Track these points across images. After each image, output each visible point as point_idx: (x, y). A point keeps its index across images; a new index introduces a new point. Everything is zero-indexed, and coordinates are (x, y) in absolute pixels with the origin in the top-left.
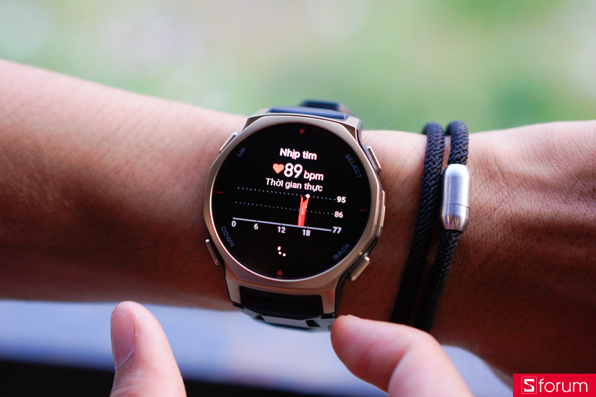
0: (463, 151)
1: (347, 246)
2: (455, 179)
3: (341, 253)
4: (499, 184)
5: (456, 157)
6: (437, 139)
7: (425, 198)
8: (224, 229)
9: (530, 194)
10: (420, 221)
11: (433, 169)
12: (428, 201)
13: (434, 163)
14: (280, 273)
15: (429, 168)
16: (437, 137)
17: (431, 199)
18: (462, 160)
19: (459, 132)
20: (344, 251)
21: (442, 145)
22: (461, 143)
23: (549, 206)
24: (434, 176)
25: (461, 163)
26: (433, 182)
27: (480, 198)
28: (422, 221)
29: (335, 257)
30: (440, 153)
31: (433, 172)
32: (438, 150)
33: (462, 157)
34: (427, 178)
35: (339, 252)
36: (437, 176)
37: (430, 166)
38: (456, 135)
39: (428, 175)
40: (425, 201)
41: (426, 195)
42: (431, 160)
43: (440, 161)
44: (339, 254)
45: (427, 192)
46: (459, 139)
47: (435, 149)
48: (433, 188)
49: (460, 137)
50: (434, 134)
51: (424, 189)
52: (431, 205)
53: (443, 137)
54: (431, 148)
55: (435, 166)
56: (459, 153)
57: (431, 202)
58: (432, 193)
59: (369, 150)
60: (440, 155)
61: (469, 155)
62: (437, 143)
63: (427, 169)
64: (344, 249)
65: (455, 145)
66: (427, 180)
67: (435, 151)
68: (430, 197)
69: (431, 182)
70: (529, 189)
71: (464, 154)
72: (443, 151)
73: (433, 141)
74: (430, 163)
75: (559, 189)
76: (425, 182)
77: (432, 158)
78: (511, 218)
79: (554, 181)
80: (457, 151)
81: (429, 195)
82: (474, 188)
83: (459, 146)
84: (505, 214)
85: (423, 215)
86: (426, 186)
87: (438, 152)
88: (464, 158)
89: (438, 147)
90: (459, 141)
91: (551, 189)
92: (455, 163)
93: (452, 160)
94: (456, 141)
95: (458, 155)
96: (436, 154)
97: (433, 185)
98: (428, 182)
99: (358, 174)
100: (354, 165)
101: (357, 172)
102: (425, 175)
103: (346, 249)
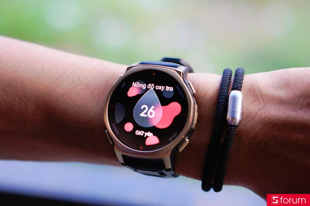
0: (239, 83)
2: (235, 98)
3: (173, 137)
4: (259, 101)
5: (235, 87)
7: (219, 108)
8: (114, 125)
9: (275, 106)
10: (216, 120)
11: (223, 93)
12: (220, 110)
13: (224, 90)
14: (141, 148)
17: (222, 109)
21: (229, 80)
22: (239, 79)
23: (285, 112)
24: (224, 97)
25: (238, 90)
26: (223, 100)
27: (249, 108)
28: (217, 120)
29: (170, 139)
30: (227, 85)
31: (223, 94)
32: (226, 83)
33: (238, 87)
34: (220, 98)
36: (225, 97)
37: (222, 92)
39: (220, 96)
40: (218, 110)
41: (219, 106)
43: (227, 89)
45: (219, 105)
47: (225, 82)
48: (223, 103)
49: (238, 76)
51: (218, 104)
52: (221, 112)
55: (224, 91)
56: (237, 84)
57: (222, 110)
58: (222, 105)
59: (189, 83)
60: (227, 86)
62: (226, 79)
63: (220, 93)
66: (220, 99)
67: (225, 83)
68: (221, 108)
69: (222, 100)
70: (275, 103)
71: (240, 85)
74: (222, 90)
75: (290, 104)
76: (219, 100)
77: (223, 87)
78: (264, 119)
79: (288, 99)
80: (236, 84)
81: (221, 107)
84: (261, 117)
85: (217, 117)
86: (219, 102)
87: (226, 84)
88: (240, 87)
89: (227, 82)
91: (286, 103)
92: (234, 90)
93: (233, 88)
95: (237, 86)
96: (225, 85)
97: (223, 102)
98: (220, 100)
99: (182, 96)
100: (180, 91)
101: (182, 95)
102: (219, 96)
103: (175, 136)
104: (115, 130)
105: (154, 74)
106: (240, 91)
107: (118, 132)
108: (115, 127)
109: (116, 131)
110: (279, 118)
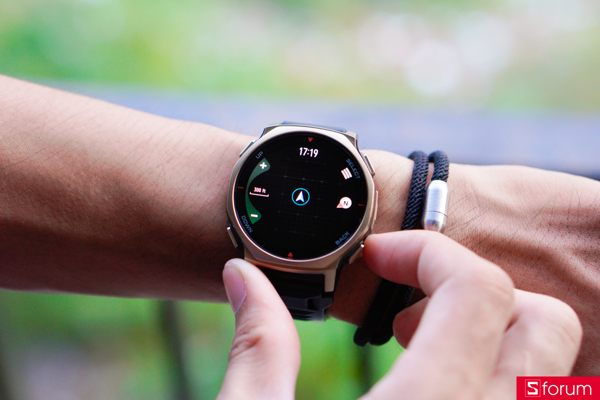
0: (445, 171)
1: (347, 234)
2: (437, 192)
3: (342, 239)
5: (439, 175)
6: (424, 161)
7: (411, 207)
8: (244, 218)
9: (498, 217)
10: (405, 225)
11: (419, 184)
12: (413, 210)
13: (420, 180)
14: (290, 255)
15: (416, 184)
16: (423, 160)
17: (416, 208)
18: (444, 177)
19: (441, 157)
20: (344, 238)
21: (427, 167)
22: (443, 164)
23: (512, 229)
24: (419, 190)
25: (443, 180)
26: (419, 195)
28: (407, 225)
29: (337, 242)
30: (425, 172)
31: (418, 186)
32: (424, 170)
33: (444, 175)
34: (413, 191)
35: (340, 239)
36: (422, 190)
37: (417, 182)
38: (440, 158)
39: (415, 189)
40: (411, 209)
41: (413, 204)
42: (418, 177)
43: (425, 179)
44: (341, 241)
45: (413, 202)
46: (443, 162)
47: (422, 169)
48: (418, 199)
49: (443, 160)
50: (421, 157)
51: (411, 200)
52: (415, 213)
53: (427, 163)
54: (418, 168)
55: (421, 182)
56: (442, 172)
57: (415, 210)
58: (417, 203)
60: (425, 174)
61: (449, 175)
62: (423, 164)
63: (414, 184)
64: (344, 237)
65: (439, 166)
66: (414, 192)
67: (421, 170)
68: (415, 206)
69: (416, 194)
70: (498, 213)
71: (446, 173)
72: (427, 172)
73: (420, 163)
74: (417, 179)
75: (522, 218)
76: (412, 194)
77: (419, 176)
78: (480, 234)
79: (519, 211)
80: (441, 171)
81: (414, 205)
82: (451, 204)
83: (442, 167)
84: (475, 229)
85: (408, 220)
86: (413, 197)
87: (423, 171)
88: (446, 176)
89: (424, 168)
90: (442, 163)
91: (516, 217)
92: (438, 179)
93: (435, 177)
94: (440, 163)
95: (441, 174)
96: (422, 173)
97: (418, 197)
98: (414, 194)
99: (358, 176)
100: (354, 168)
101: (357, 174)
102: (412, 189)
103: (346, 237)
104: (246, 225)
105: (310, 139)
106: (446, 181)
107: (251, 229)
108: (245, 221)
109: (247, 228)
110: (503, 236)
